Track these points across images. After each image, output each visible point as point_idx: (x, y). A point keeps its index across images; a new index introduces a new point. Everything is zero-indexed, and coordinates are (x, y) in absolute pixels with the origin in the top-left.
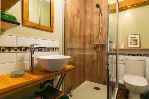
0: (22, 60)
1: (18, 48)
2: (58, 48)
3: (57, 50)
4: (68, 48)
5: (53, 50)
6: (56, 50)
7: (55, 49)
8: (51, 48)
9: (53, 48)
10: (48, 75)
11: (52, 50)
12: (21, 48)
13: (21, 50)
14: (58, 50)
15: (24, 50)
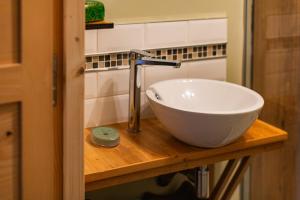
0: (110, 92)
1: (101, 58)
2: (224, 46)
3: (219, 53)
4: (269, 41)
5: (205, 55)
6: (214, 53)
7: (209, 51)
8: (195, 49)
9: (205, 48)
10: (182, 156)
11: (200, 55)
12: (108, 57)
13: (107, 65)
14: (224, 53)
15: (114, 64)
